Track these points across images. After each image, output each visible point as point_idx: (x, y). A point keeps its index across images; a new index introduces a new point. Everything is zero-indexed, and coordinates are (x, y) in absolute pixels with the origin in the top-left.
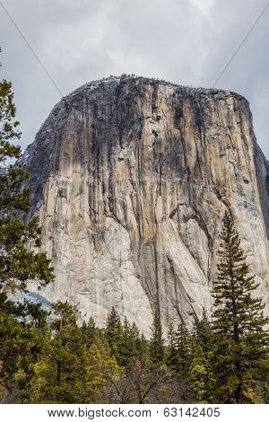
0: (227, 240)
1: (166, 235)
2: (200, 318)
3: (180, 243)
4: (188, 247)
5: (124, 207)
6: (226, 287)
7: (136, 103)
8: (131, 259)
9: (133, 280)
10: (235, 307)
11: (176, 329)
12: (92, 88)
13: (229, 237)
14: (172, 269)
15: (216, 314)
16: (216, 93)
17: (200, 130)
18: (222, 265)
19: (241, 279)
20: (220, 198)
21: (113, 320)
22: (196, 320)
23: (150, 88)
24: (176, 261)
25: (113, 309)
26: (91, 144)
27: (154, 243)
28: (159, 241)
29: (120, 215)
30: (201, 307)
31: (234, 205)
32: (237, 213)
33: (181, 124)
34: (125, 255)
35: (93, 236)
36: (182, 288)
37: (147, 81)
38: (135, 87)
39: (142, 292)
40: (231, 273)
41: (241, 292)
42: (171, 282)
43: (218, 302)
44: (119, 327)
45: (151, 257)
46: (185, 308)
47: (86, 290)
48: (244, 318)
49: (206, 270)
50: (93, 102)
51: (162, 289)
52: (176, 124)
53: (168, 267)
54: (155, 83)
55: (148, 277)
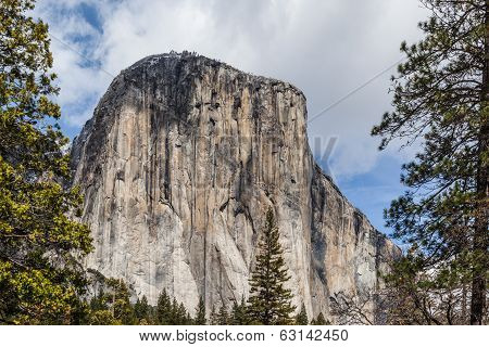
0: (268, 235)
1: (216, 226)
2: (239, 303)
3: (228, 235)
4: (234, 239)
5: (179, 196)
6: (262, 277)
7: (196, 86)
8: (183, 246)
9: (183, 265)
10: (268, 296)
11: (217, 311)
12: (152, 62)
13: (270, 230)
14: (219, 258)
15: (251, 300)
16: (276, 84)
17: (256, 124)
18: (261, 257)
19: (276, 270)
20: (268, 195)
21: (163, 299)
22: (236, 304)
23: (210, 70)
24: (223, 252)
25: (164, 290)
26: (149, 126)
27: (205, 233)
28: (209, 232)
29: (175, 203)
30: (241, 294)
31: (279, 204)
32: (281, 211)
33: (239, 115)
34: (177, 242)
35: (149, 222)
36: (226, 276)
37: (208, 62)
38: (196, 68)
39: (191, 276)
40: (267, 264)
41: (274, 283)
42: (217, 270)
43: (253, 290)
44: (168, 306)
45: (201, 246)
46: (227, 294)
47: (141, 271)
48: (274, 305)
49: (249, 263)
50: (153, 80)
51: (208, 276)
52: (234, 114)
53: (216, 256)
54: (216, 65)
55: (197, 264)
